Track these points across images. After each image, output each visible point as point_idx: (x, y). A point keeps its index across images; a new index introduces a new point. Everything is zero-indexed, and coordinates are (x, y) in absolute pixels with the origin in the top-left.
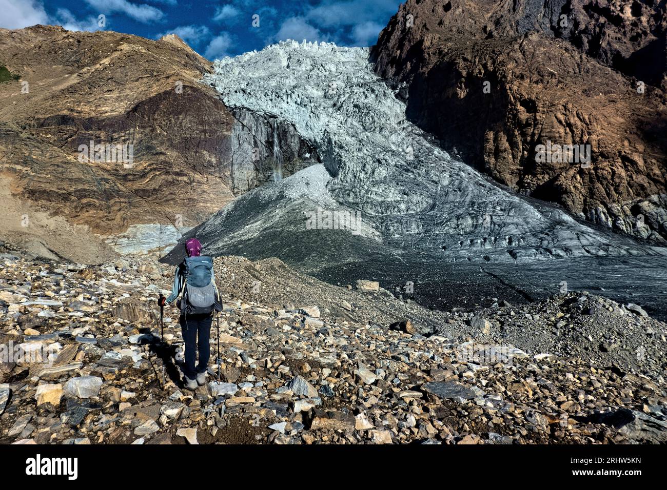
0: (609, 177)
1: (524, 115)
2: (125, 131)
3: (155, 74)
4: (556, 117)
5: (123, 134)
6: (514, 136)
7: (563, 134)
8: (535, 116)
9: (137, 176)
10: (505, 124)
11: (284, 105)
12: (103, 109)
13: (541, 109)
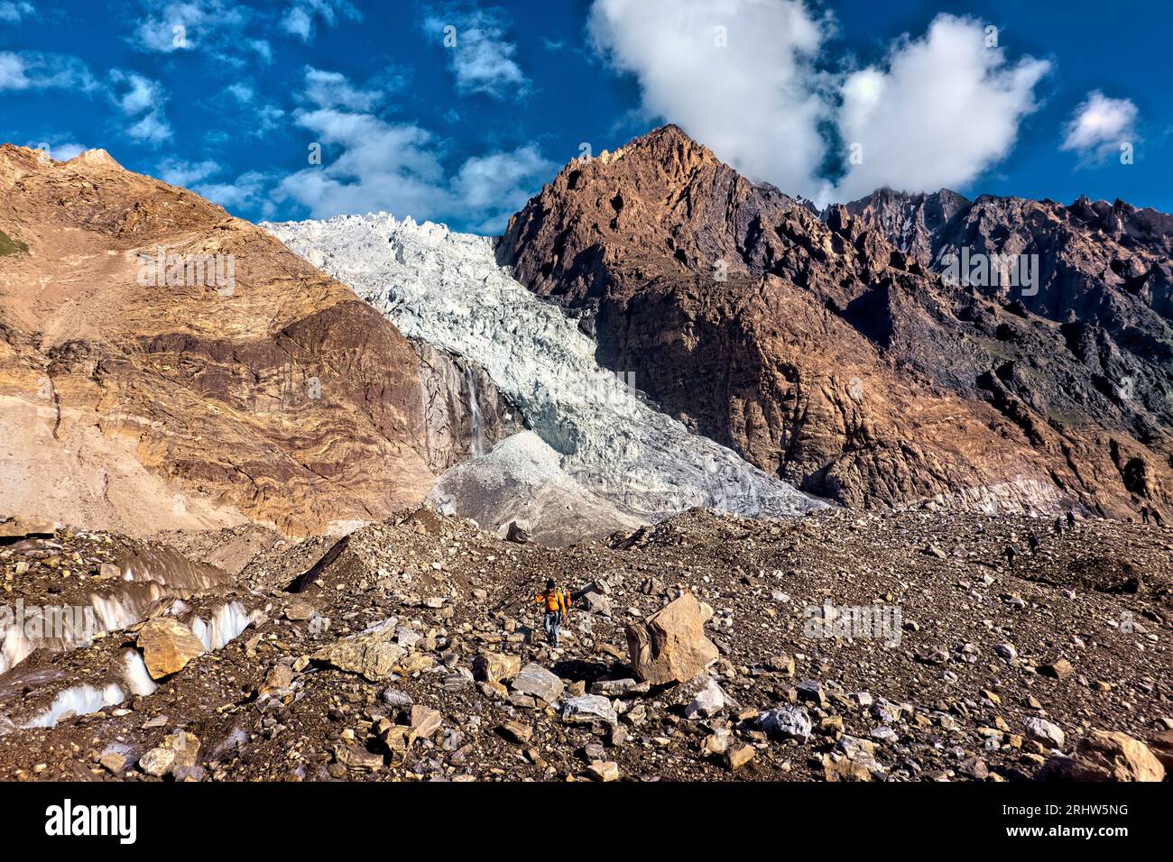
0: (891, 471)
1: (784, 385)
2: (277, 367)
3: (301, 276)
4: (824, 392)
5: (275, 372)
6: (771, 407)
7: (833, 413)
8: (799, 387)
9: (308, 442)
10: (759, 393)
11: (468, 337)
12: (234, 326)
13: (805, 379)
